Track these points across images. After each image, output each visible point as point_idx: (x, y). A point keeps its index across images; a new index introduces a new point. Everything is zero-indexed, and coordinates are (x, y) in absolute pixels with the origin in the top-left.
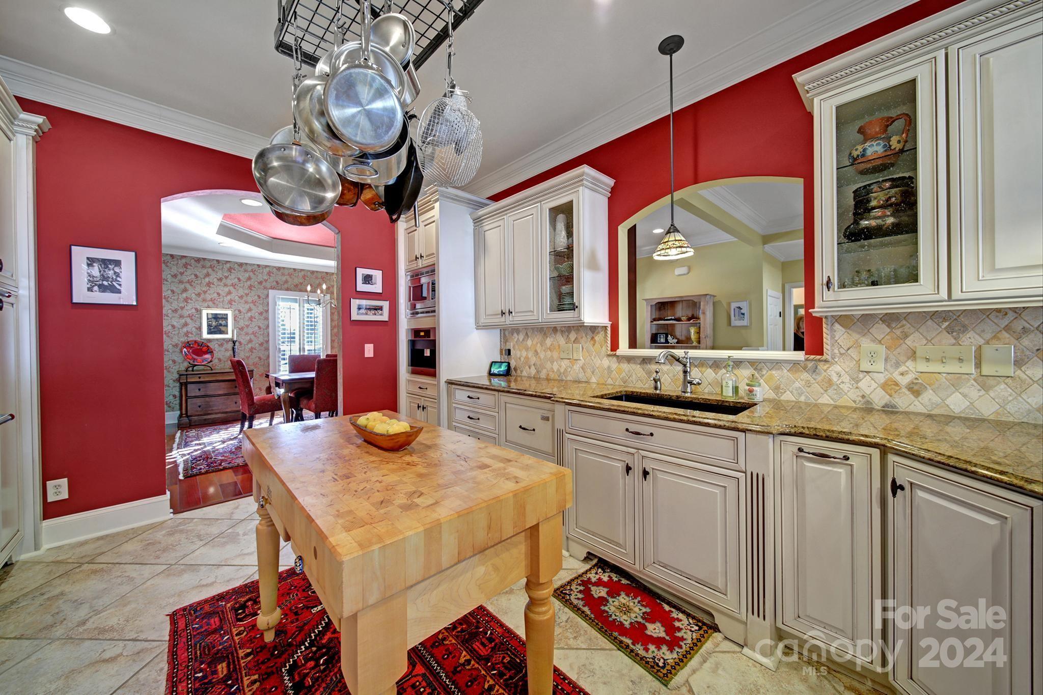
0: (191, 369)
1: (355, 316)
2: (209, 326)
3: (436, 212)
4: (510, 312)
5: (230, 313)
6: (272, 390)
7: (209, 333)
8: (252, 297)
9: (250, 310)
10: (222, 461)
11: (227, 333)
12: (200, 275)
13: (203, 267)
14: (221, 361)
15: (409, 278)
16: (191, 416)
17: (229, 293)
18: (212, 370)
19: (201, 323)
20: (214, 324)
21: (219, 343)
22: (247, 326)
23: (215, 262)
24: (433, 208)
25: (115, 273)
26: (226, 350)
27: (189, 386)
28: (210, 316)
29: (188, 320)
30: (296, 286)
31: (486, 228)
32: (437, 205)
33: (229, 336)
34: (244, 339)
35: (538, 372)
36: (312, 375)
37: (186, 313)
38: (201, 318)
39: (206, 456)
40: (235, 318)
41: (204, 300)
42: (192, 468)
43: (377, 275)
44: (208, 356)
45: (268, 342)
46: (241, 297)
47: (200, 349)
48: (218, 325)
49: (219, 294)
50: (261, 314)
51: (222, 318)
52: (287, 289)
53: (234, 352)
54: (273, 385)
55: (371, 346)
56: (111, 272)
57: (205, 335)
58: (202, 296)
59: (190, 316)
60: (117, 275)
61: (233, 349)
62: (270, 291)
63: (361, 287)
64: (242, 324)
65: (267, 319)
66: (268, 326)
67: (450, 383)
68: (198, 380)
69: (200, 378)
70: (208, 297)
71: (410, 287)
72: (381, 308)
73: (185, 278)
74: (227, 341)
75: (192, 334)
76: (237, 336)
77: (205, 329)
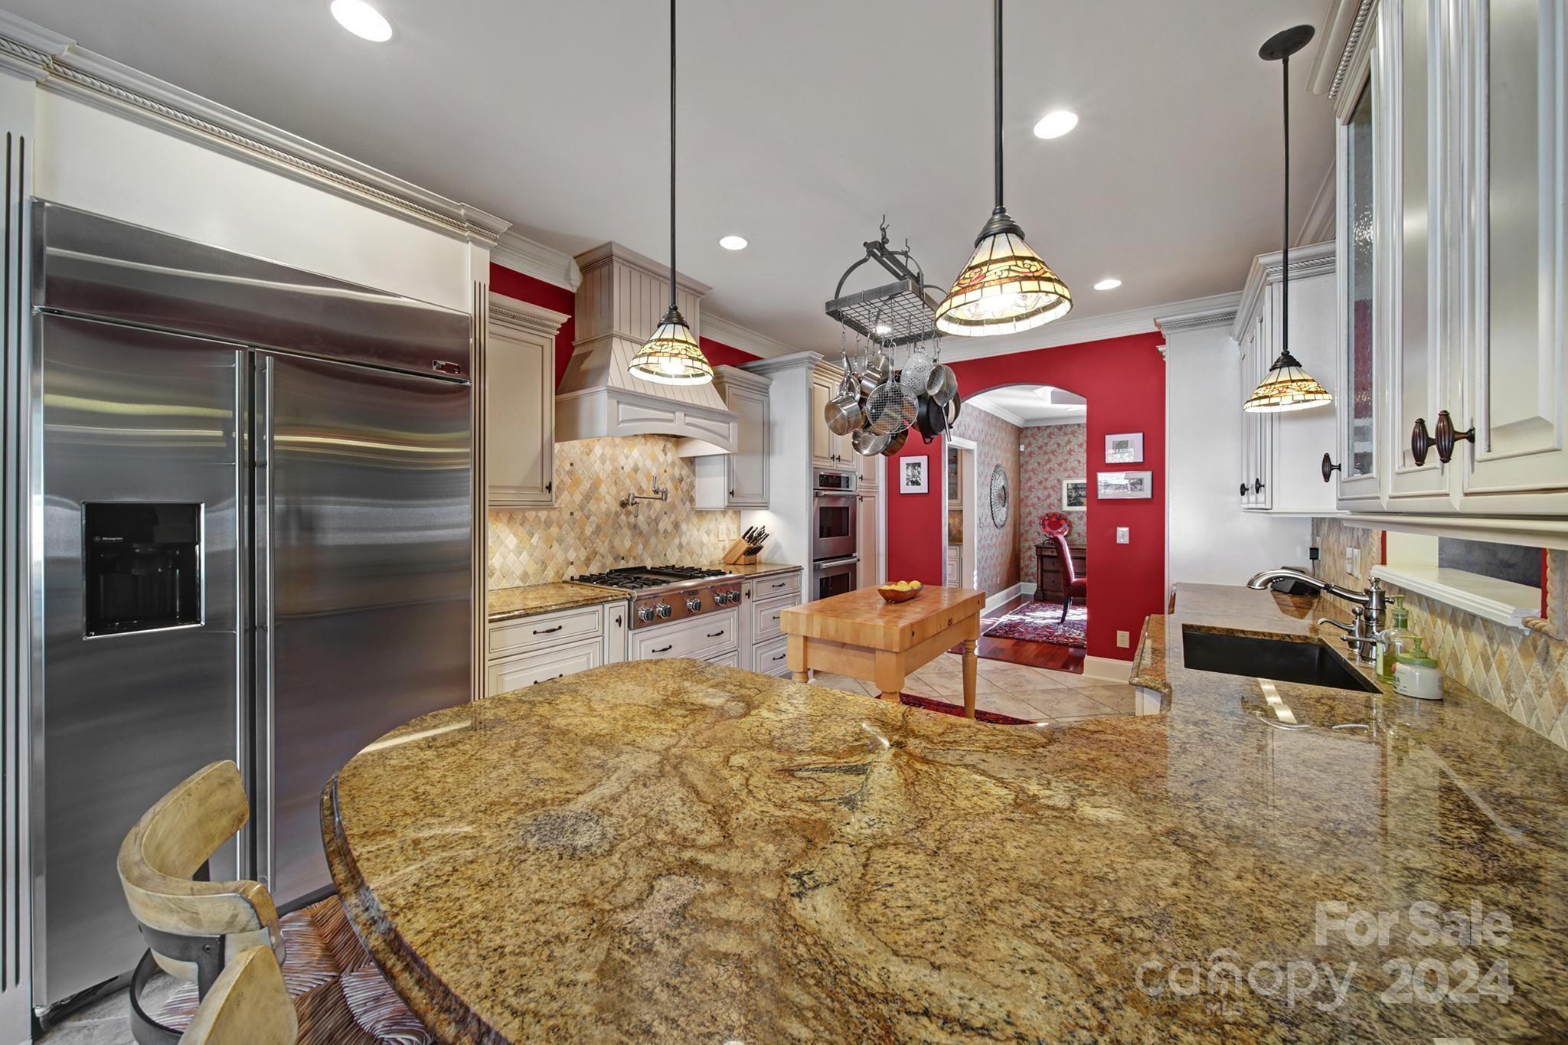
0: (1047, 543)
1: (1104, 494)
2: (1069, 497)
7: (1068, 505)
12: (1063, 444)
13: (1065, 434)
14: (1079, 535)
16: (1046, 590)
19: (1062, 495)
20: (1074, 495)
21: (1077, 515)
26: (1083, 522)
27: (1044, 560)
28: (1070, 487)
29: (1051, 492)
33: (1085, 506)
37: (1049, 484)
38: (1061, 489)
41: (1066, 470)
43: (1135, 441)
47: (1060, 521)
48: (1077, 495)
49: (1079, 463)
51: (1082, 487)
55: (1126, 529)
57: (1066, 508)
58: (1064, 465)
59: (1053, 487)
63: (1112, 457)
70: (1069, 466)
72: (1140, 482)
73: (1049, 449)
75: (1054, 505)
77: (1065, 501)
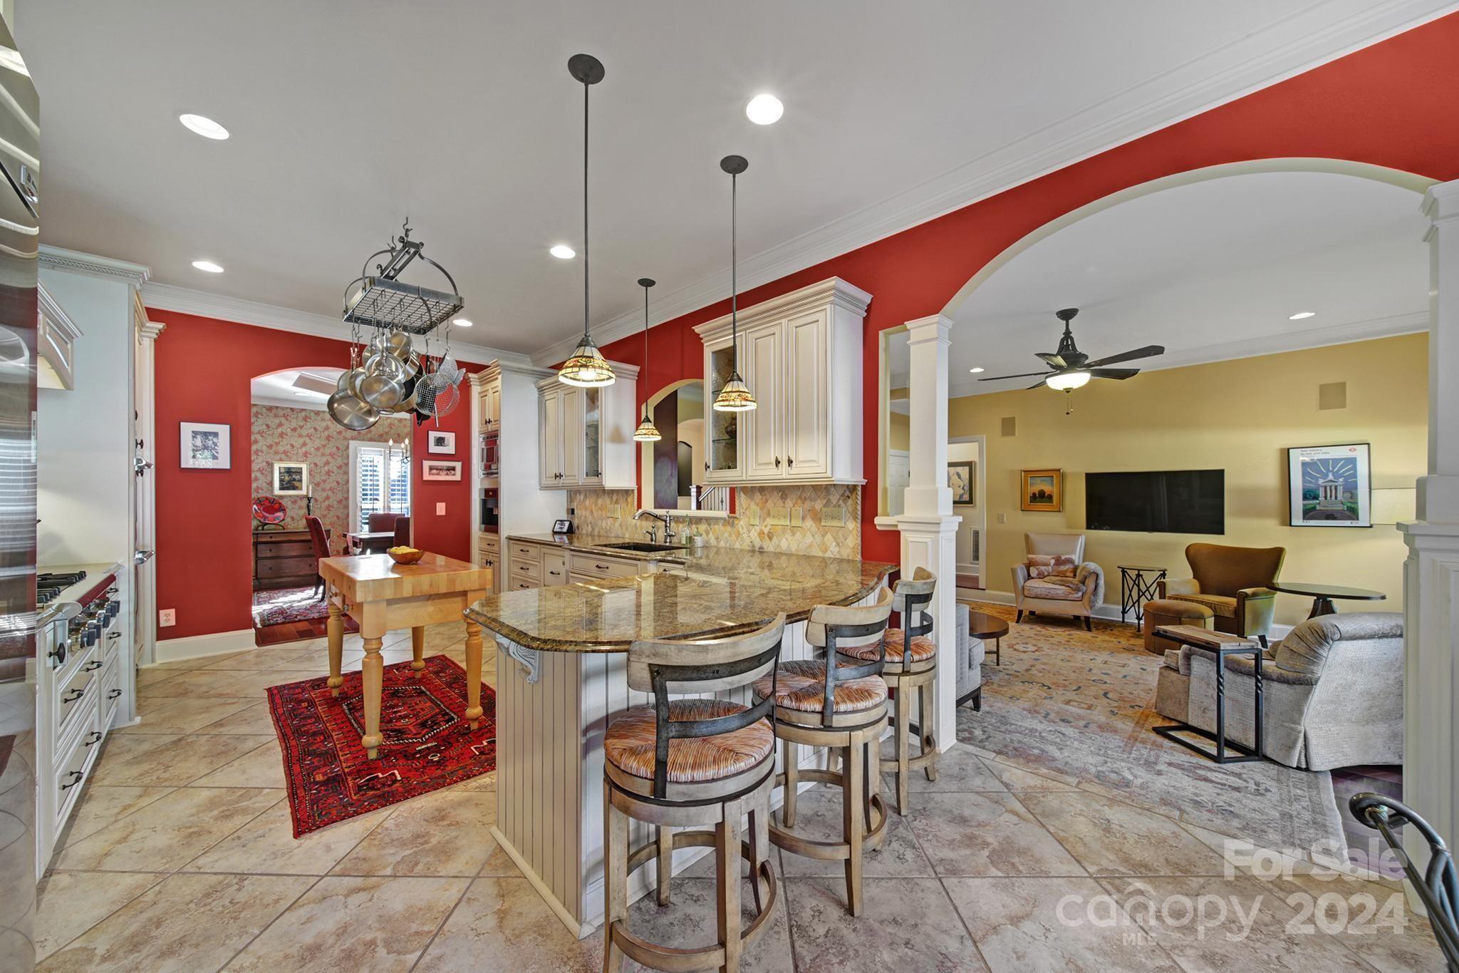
0: (260, 528)
1: (427, 477)
2: (281, 481)
3: (498, 383)
4: (561, 476)
5: (304, 467)
6: (350, 550)
7: (281, 489)
8: (331, 448)
9: (327, 463)
10: (297, 615)
11: (301, 489)
12: (273, 425)
13: (276, 416)
14: (294, 520)
15: (481, 440)
16: (261, 579)
17: (304, 444)
18: (284, 529)
19: (272, 478)
20: (287, 478)
21: (293, 500)
22: (324, 481)
23: (289, 410)
24: (497, 379)
25: (214, 443)
26: (300, 508)
27: (259, 546)
28: (283, 470)
29: (259, 474)
30: (381, 436)
31: (547, 398)
32: (500, 377)
33: (304, 492)
34: (320, 496)
35: (593, 529)
36: (392, 534)
38: (272, 472)
39: (281, 612)
40: (311, 473)
41: (276, 453)
42: (269, 620)
43: (450, 437)
44: (280, 514)
45: (347, 499)
46: (318, 449)
47: (273, 505)
48: (290, 480)
49: (292, 446)
50: (340, 467)
51: (296, 472)
52: (371, 440)
53: (309, 510)
54: (351, 544)
55: (443, 505)
56: (210, 442)
57: (277, 491)
58: (274, 448)
59: (261, 471)
60: (215, 444)
61: (308, 506)
62: (351, 442)
63: (433, 449)
64: (318, 479)
65: (347, 473)
66: (348, 482)
67: (510, 538)
68: (269, 539)
69: (271, 537)
70: (281, 449)
71: (483, 449)
72: (454, 469)
74: (301, 497)
75: (262, 489)
76: (313, 492)
77: (277, 484)
